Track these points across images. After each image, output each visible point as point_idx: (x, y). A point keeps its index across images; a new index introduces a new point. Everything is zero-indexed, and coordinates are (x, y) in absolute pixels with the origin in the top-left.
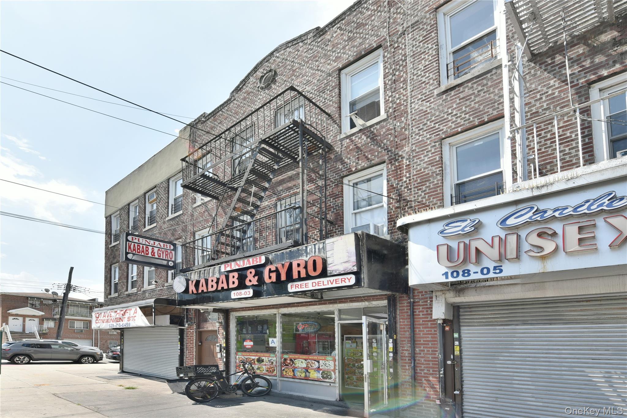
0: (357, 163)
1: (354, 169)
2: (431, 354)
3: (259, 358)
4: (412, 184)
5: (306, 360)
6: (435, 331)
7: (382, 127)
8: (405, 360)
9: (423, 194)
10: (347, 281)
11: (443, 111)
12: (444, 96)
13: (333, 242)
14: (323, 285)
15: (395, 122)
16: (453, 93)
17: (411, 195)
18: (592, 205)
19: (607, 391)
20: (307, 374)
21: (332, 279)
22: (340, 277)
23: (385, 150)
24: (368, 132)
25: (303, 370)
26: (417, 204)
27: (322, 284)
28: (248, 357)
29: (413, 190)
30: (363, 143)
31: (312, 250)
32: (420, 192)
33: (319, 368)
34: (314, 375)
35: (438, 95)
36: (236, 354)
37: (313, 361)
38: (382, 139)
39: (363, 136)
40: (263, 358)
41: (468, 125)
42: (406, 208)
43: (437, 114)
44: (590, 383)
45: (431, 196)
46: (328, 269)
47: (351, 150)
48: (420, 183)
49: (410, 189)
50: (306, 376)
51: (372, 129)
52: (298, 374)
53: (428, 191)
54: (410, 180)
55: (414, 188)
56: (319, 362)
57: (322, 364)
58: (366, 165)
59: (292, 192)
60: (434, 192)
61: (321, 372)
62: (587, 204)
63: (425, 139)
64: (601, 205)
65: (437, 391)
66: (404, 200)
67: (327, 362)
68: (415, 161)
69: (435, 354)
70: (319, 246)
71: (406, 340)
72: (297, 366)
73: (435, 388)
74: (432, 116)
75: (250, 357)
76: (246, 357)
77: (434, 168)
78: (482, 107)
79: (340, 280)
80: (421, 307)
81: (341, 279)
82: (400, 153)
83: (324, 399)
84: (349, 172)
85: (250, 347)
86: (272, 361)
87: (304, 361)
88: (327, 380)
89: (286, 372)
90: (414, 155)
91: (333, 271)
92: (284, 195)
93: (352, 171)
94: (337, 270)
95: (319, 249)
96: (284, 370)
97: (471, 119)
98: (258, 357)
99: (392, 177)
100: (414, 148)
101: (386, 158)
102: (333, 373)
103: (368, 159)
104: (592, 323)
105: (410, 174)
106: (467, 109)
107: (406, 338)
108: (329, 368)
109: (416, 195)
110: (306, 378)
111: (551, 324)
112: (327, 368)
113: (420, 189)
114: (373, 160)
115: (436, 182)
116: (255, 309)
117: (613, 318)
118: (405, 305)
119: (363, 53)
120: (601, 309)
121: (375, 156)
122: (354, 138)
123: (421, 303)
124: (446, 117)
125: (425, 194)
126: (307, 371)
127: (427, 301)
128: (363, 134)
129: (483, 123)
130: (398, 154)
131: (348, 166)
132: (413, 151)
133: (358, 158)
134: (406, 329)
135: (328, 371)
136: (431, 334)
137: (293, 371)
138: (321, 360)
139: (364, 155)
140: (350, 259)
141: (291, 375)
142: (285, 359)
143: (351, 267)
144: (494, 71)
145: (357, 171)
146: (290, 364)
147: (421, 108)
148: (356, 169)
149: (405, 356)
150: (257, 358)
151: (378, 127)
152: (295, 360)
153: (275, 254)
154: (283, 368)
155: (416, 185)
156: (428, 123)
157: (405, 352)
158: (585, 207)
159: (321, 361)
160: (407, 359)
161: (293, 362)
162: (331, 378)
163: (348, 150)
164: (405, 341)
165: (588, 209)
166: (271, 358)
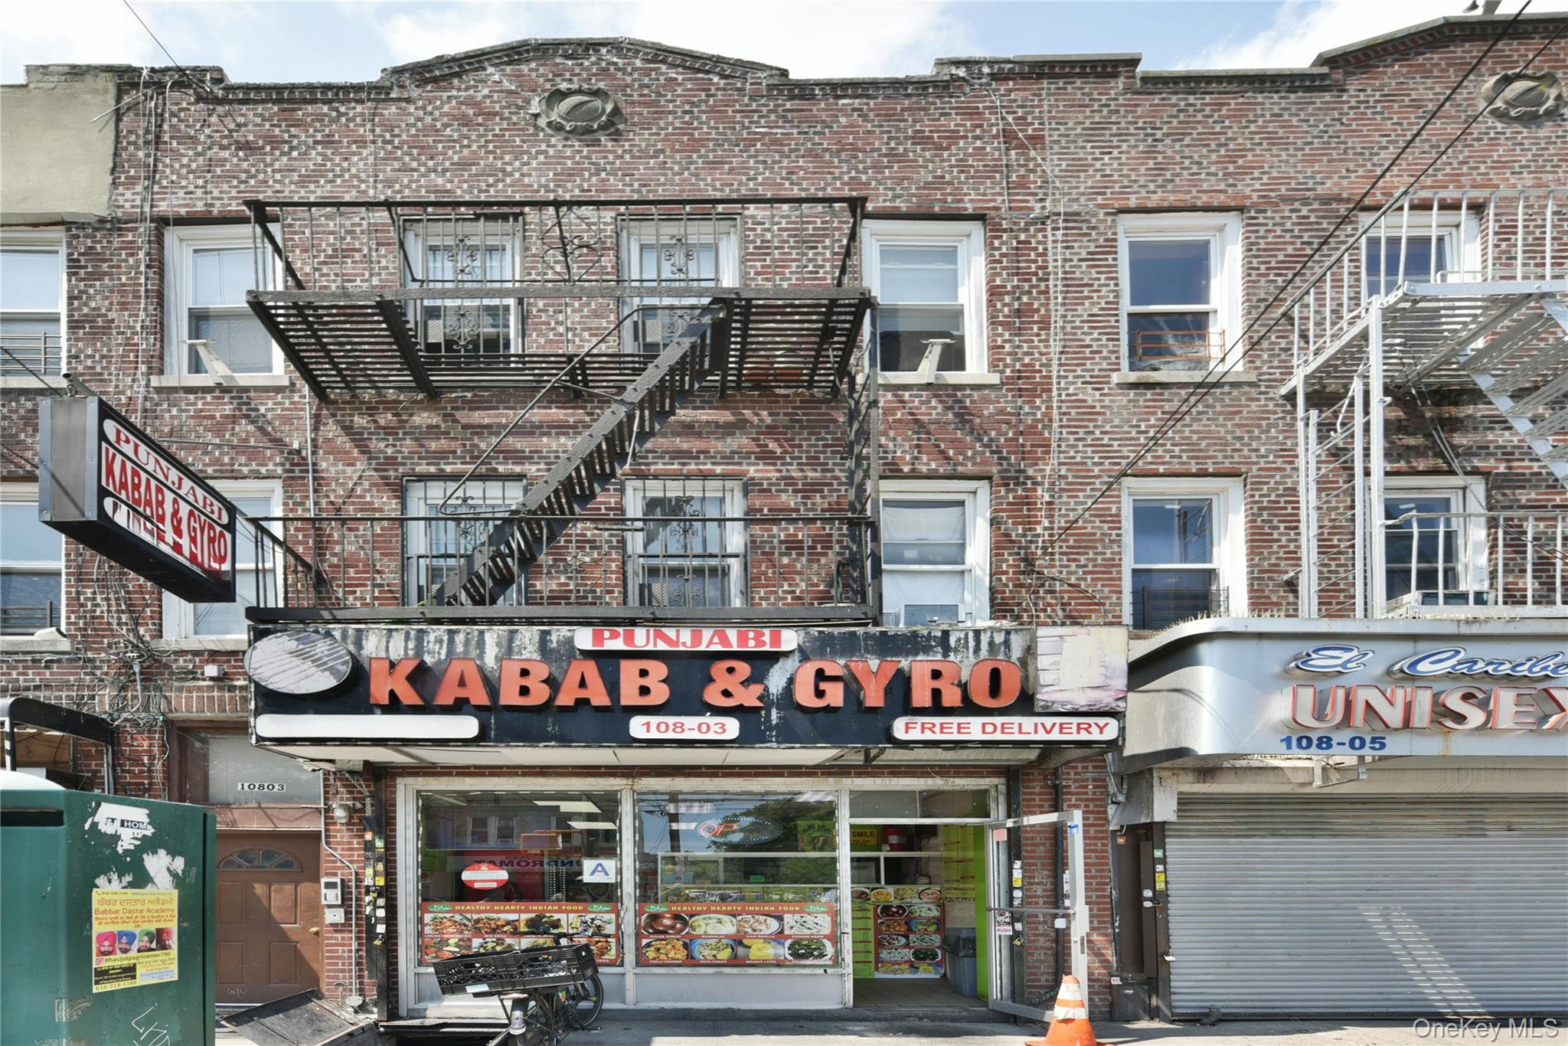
0: (916, 458)
1: (906, 469)
2: (1097, 890)
3: (540, 917)
4: (1057, 545)
5: (734, 916)
6: (1104, 845)
7: (986, 401)
8: (1037, 903)
9: (1080, 571)
10: (1094, 730)
11: (1129, 421)
12: (1132, 393)
13: (1061, 637)
14: (1020, 732)
15: (1019, 401)
16: (1149, 394)
17: (1054, 566)
18: (1534, 665)
19: (1385, 935)
20: (741, 951)
21: (1048, 721)
22: (1075, 720)
23: (992, 452)
24: (948, 396)
25: (724, 941)
26: (1066, 587)
27: (1016, 730)
28: (483, 916)
29: (1057, 557)
30: (934, 416)
31: (967, 642)
32: (1073, 565)
33: (782, 932)
34: (761, 950)
35: (1120, 386)
36: (421, 908)
37: (762, 918)
38: (985, 426)
39: (934, 402)
40: (556, 916)
41: (1176, 467)
42: (1041, 591)
43: (1117, 422)
44: (1365, 925)
45: (1099, 579)
46: (1038, 696)
47: (899, 421)
48: (1073, 547)
49: (1052, 554)
50: (735, 956)
51: (959, 394)
52: (706, 952)
53: (1090, 568)
54: (1051, 535)
55: (1061, 553)
56: (780, 919)
57: (792, 923)
58: (941, 470)
59: (693, 467)
60: (1104, 573)
61: (788, 943)
62: (1529, 663)
63: (1089, 462)
64: (1545, 668)
65: (1107, 961)
66: (1038, 573)
67: (808, 918)
68: (1065, 499)
69: (1104, 890)
70: (992, 637)
71: (1039, 862)
72: (700, 931)
73: (1103, 955)
74: (1105, 421)
75: (494, 916)
76: (475, 916)
77: (1106, 526)
78: (1204, 444)
79: (1074, 727)
80: (1073, 798)
81: (1079, 725)
82: (1030, 472)
83: (805, 1008)
84: (891, 471)
85: (494, 885)
86: (597, 922)
87: (725, 918)
88: (809, 962)
89: (658, 950)
90: (1063, 486)
91: (1053, 703)
92: (660, 466)
93: (901, 471)
94: (1069, 702)
95: (991, 643)
96: (648, 945)
97: (1185, 459)
98: (533, 915)
99: (1008, 517)
100: (1063, 472)
101: (994, 470)
102: (828, 944)
103: (948, 458)
104: (1367, 836)
105: (1051, 522)
106: (1177, 437)
107: (1039, 858)
108: (814, 931)
109: (1065, 570)
110: (735, 962)
111: (1313, 836)
112: (808, 932)
113: (1074, 560)
114: (961, 464)
115: (1108, 556)
116: (524, 775)
117: (1391, 830)
118: (1037, 790)
119: (937, 209)
120: (1378, 817)
121: (966, 458)
122: (907, 395)
123: (1073, 790)
124: (1134, 434)
125: (1085, 573)
126: (740, 943)
127: (1086, 787)
128: (935, 396)
129: (1203, 474)
130: (1024, 471)
131: (890, 456)
132: (1060, 477)
133: (918, 446)
134: (1038, 841)
135: (810, 940)
136: (1095, 851)
137: (686, 946)
138: (788, 912)
139: (938, 446)
140: (1110, 682)
141: (678, 956)
142: (655, 918)
143: (1110, 700)
144: (1227, 389)
145: (915, 475)
146: (673, 927)
147: (1081, 397)
148: (913, 470)
149: (1035, 897)
150: (525, 917)
151: (976, 395)
152: (691, 916)
153: (820, 632)
154: (645, 942)
155: (1065, 549)
156: (1097, 432)
157: (1035, 887)
158: (1525, 667)
159: (786, 916)
160: (1041, 900)
161: (685, 923)
162: (822, 956)
163: (891, 419)
164: (1035, 864)
165: (1530, 670)
166: (593, 916)
